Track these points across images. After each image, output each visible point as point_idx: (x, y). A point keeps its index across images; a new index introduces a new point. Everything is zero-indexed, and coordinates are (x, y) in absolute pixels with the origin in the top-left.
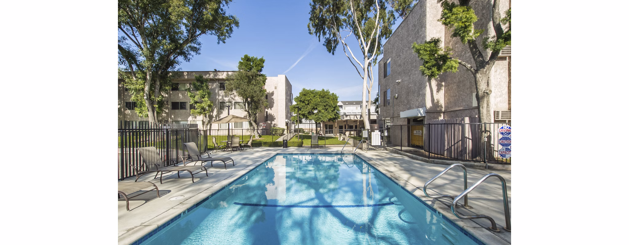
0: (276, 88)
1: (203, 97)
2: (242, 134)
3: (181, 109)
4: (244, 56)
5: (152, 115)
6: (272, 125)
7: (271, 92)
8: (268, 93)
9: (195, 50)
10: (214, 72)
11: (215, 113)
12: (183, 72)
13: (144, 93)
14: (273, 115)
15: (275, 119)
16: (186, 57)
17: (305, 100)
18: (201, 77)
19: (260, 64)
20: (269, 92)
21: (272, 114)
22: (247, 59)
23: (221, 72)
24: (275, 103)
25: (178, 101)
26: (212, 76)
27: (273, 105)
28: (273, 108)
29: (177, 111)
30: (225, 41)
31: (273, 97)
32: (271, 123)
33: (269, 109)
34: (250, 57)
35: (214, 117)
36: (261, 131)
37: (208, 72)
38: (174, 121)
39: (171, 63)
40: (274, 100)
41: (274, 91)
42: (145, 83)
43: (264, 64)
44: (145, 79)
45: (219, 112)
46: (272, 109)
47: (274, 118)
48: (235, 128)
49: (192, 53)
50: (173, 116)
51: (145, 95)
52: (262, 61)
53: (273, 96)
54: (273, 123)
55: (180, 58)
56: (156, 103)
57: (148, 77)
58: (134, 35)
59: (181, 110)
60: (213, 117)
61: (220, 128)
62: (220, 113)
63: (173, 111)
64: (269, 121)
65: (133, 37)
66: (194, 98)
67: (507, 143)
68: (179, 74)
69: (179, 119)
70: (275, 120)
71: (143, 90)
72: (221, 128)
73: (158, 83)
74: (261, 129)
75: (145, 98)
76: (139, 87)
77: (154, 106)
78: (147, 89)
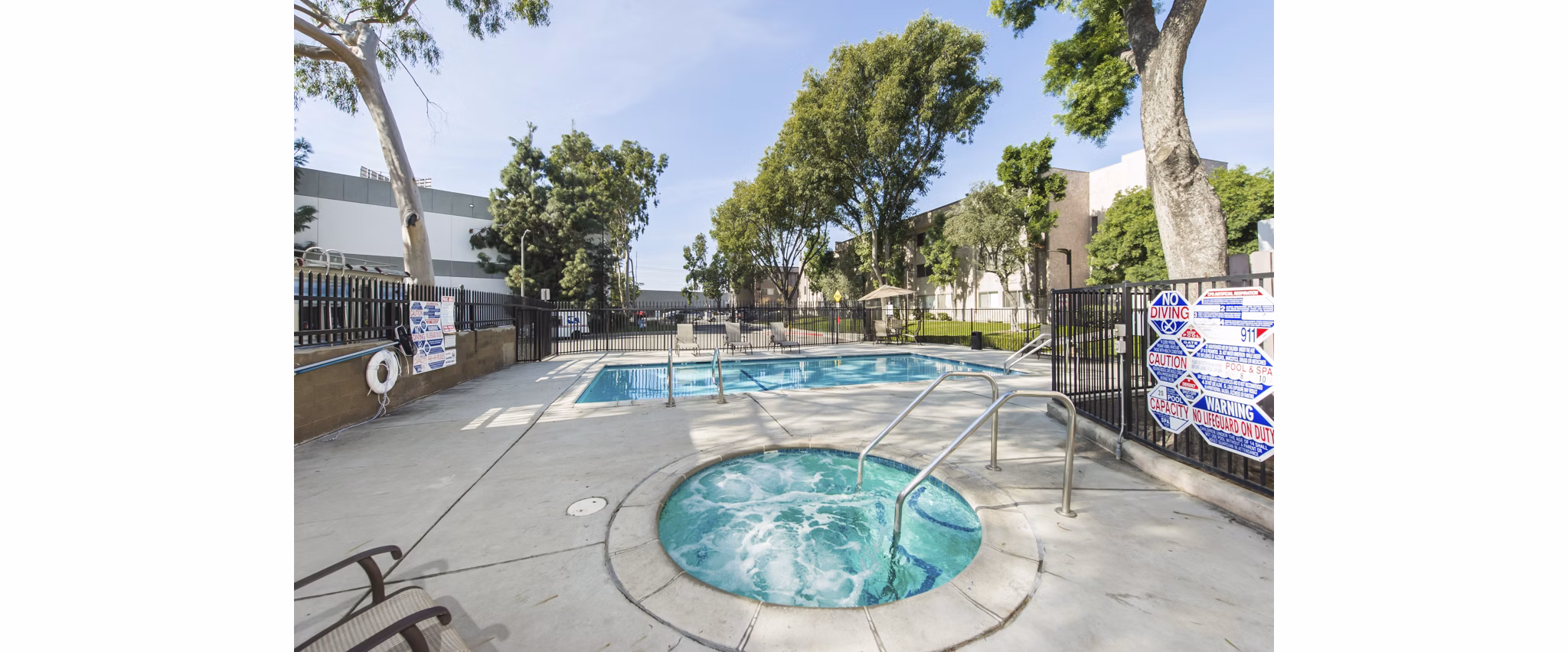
1: (941, 251)
2: (1026, 321)
3: (925, 276)
4: (1005, 151)
9: (935, 171)
10: (963, 199)
11: (970, 279)
12: (925, 214)
13: (871, 260)
16: (922, 188)
18: (941, 218)
19: (1039, 155)
22: (1014, 155)
25: (922, 263)
26: (962, 208)
29: (923, 279)
34: (1017, 148)
35: (970, 285)
37: (955, 204)
38: (919, 297)
39: (904, 204)
42: (872, 245)
43: (1053, 151)
44: (870, 240)
45: (976, 276)
48: (1004, 306)
49: (931, 178)
50: (918, 289)
51: (874, 261)
55: (915, 194)
56: (887, 270)
57: (873, 237)
59: (927, 279)
60: (968, 286)
61: (980, 306)
62: (978, 277)
63: (919, 280)
66: (929, 255)
67: (1170, 367)
68: (920, 218)
69: (925, 292)
71: (870, 254)
73: (888, 242)
75: (873, 265)
76: (866, 252)
77: (883, 275)
78: (874, 252)
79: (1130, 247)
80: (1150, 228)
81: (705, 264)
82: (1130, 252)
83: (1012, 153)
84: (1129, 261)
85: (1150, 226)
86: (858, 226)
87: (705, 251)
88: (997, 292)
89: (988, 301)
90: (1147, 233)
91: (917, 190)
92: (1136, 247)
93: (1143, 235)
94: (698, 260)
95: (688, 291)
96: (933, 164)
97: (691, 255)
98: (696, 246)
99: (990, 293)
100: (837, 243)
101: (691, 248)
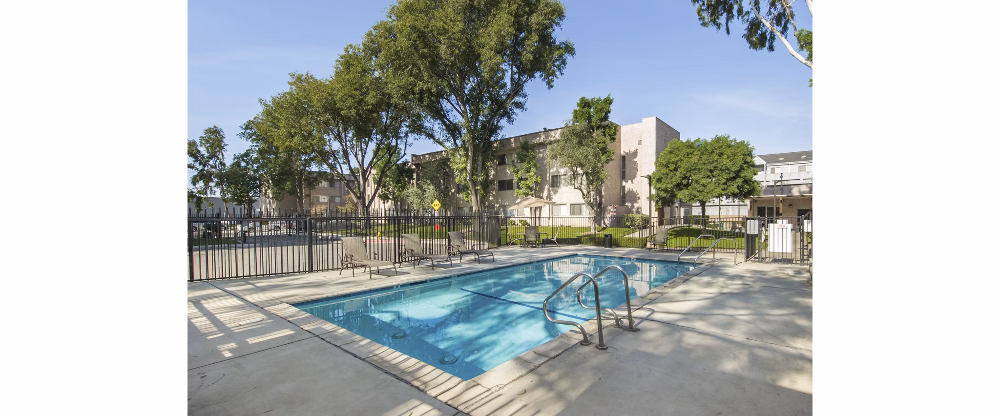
0: (640, 143)
1: (528, 171)
3: (508, 189)
4: (580, 100)
5: (475, 199)
6: (634, 210)
7: (632, 151)
8: (627, 153)
9: (519, 105)
10: (543, 132)
11: (545, 194)
12: (509, 139)
13: (466, 173)
14: (635, 192)
15: (639, 198)
16: (509, 118)
17: (669, 162)
18: (526, 143)
19: (603, 108)
20: (630, 151)
21: (634, 190)
22: (585, 104)
23: (553, 130)
24: (639, 170)
25: (504, 179)
26: (542, 139)
27: (636, 173)
28: (636, 179)
29: (504, 192)
30: (553, 84)
31: (635, 160)
32: (633, 207)
33: (630, 181)
34: (588, 100)
35: (545, 198)
36: (610, 220)
37: (537, 134)
38: (501, 206)
39: (494, 129)
40: (638, 166)
41: (637, 149)
42: (467, 160)
43: (611, 107)
44: (467, 156)
45: (550, 190)
46: (634, 180)
47: (638, 196)
48: (571, 215)
49: (517, 111)
50: (500, 200)
51: (468, 175)
52: (609, 101)
53: (635, 157)
54: (636, 205)
55: (503, 122)
56: (479, 183)
57: (470, 154)
58: (458, 104)
59: (508, 191)
60: (543, 199)
61: (552, 215)
62: (552, 191)
63: (500, 193)
64: (629, 202)
65: (457, 107)
66: (517, 173)
68: (505, 142)
69: (506, 204)
70: (639, 201)
71: (465, 169)
72: (554, 214)
73: (480, 158)
74: (610, 216)
75: (468, 178)
76: (462, 166)
77: (477, 188)
78: (469, 168)
79: (682, 177)
80: (695, 166)
81: (223, 164)
82: (681, 180)
83: (586, 103)
84: (679, 186)
85: (695, 165)
86: (453, 142)
87: (223, 148)
88: (566, 204)
89: (559, 211)
90: (693, 170)
91: (505, 119)
92: (685, 177)
93: (691, 171)
94: (210, 158)
95: (195, 196)
96: (518, 99)
97: (199, 152)
98: (207, 142)
99: (560, 205)
100: (413, 155)
101: (198, 142)
